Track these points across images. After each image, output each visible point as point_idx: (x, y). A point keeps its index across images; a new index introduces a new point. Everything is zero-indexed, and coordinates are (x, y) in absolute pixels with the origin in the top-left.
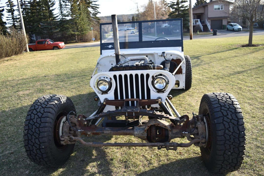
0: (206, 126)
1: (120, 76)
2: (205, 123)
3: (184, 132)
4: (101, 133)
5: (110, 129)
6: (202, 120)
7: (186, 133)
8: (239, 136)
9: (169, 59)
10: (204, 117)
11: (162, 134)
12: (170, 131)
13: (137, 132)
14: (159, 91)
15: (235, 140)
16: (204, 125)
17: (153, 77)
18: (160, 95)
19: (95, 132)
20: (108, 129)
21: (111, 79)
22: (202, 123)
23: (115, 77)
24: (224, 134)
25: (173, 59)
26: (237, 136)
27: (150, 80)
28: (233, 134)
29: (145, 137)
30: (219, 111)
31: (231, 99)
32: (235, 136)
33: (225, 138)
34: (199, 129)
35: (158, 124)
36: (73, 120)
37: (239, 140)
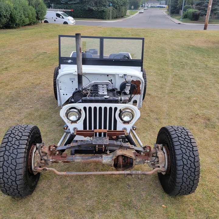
0: (166, 157)
1: (90, 108)
2: (164, 153)
3: (146, 161)
4: (71, 162)
5: (80, 158)
6: (162, 149)
7: (148, 161)
8: (195, 171)
9: (130, 80)
10: (164, 147)
11: (127, 162)
12: (135, 160)
13: (105, 160)
14: (125, 122)
15: (191, 173)
16: (164, 155)
17: (120, 110)
18: (126, 126)
19: (66, 160)
20: (79, 158)
21: (81, 110)
22: (162, 152)
23: (85, 108)
24: (183, 169)
25: (133, 81)
26: (193, 170)
27: (118, 112)
28: (190, 169)
29: (112, 165)
30: (179, 149)
31: (189, 136)
32: (191, 171)
33: (183, 172)
34: (159, 159)
35: (125, 155)
36: (44, 151)
37: (195, 174)
